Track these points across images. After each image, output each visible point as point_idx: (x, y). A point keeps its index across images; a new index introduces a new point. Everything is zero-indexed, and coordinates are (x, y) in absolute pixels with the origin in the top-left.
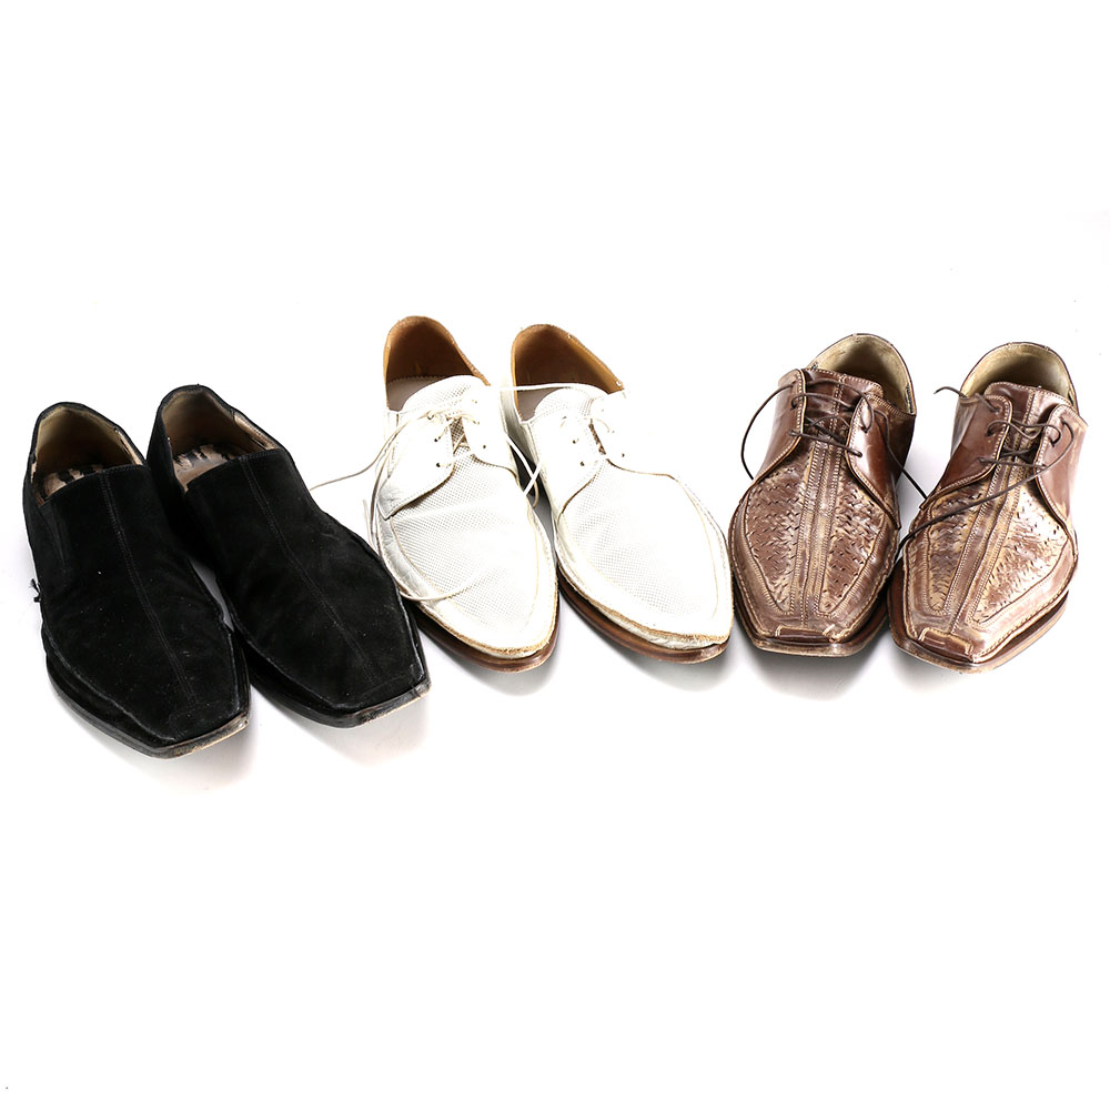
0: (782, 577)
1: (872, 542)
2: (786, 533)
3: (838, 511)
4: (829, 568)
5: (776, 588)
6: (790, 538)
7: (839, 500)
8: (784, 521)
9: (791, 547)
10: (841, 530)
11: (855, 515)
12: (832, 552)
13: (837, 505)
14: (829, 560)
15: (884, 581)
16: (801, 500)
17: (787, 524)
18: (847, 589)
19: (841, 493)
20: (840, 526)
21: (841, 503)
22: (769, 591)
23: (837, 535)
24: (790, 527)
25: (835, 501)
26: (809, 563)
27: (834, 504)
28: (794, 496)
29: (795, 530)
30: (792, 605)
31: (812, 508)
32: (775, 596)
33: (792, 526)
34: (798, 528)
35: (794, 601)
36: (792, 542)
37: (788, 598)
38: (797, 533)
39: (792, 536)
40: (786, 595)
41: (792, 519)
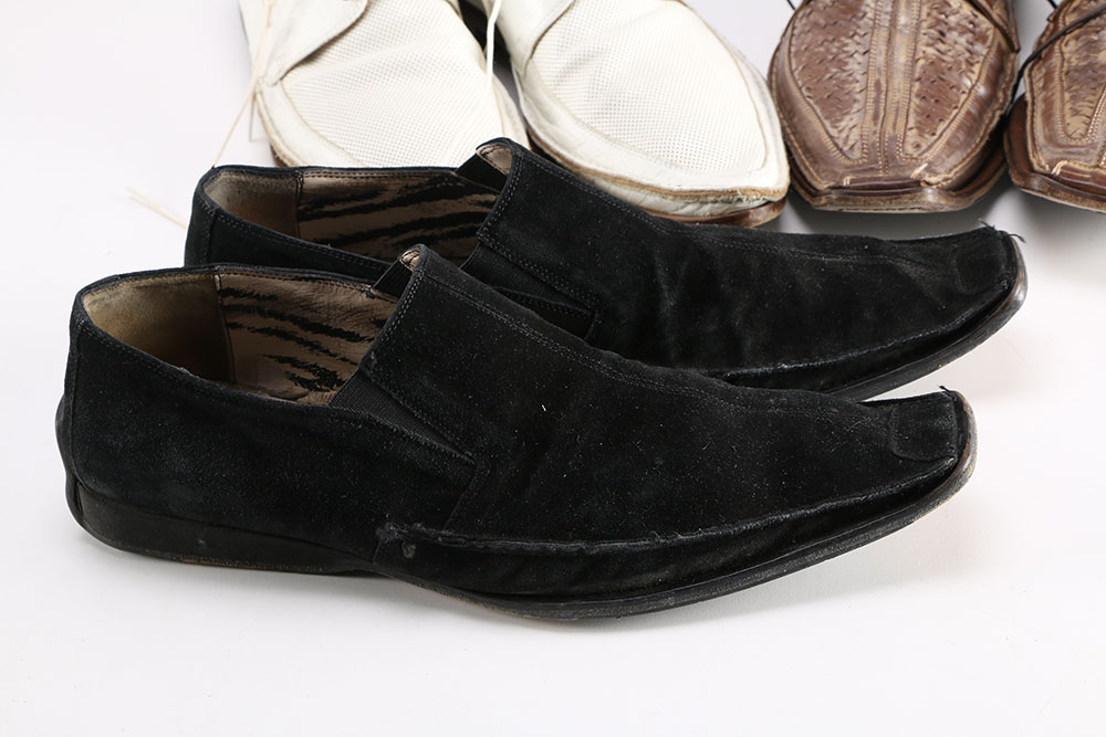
1: (977, 66)
2: (850, 60)
3: (924, 25)
4: (916, 101)
6: (856, 67)
7: (925, 9)
10: (931, 51)
11: (950, 29)
12: (919, 79)
14: (915, 89)
15: (997, 119)
17: (851, 48)
18: (943, 126)
20: (928, 45)
22: (831, 137)
23: (925, 57)
24: (856, 52)
25: (920, 11)
26: (886, 95)
27: (919, 16)
28: (859, 10)
29: (863, 55)
30: (865, 150)
31: (887, 23)
32: (840, 142)
33: (859, 50)
34: (867, 52)
35: (867, 145)
36: (860, 71)
37: (859, 142)
38: (866, 58)
39: (860, 63)
40: (855, 139)
41: (859, 41)
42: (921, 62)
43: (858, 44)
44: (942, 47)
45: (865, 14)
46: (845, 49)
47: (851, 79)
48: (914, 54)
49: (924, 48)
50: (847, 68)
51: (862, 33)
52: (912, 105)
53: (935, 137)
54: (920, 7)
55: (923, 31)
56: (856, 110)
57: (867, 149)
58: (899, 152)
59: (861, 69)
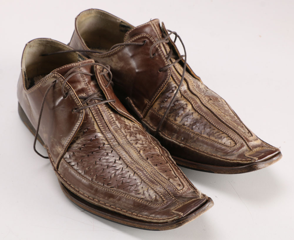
0: (140, 188)
2: (116, 165)
3: (128, 137)
5: (144, 195)
6: (121, 166)
8: (108, 159)
9: (127, 170)
10: (139, 146)
13: (125, 134)
16: (106, 143)
17: (112, 160)
19: (121, 127)
20: (136, 143)
21: (126, 132)
22: (141, 199)
25: (122, 133)
29: (120, 160)
30: (163, 197)
31: (116, 143)
32: (148, 199)
33: (116, 159)
34: (120, 158)
35: (162, 195)
36: (125, 167)
37: (157, 195)
38: (122, 161)
39: (121, 164)
40: (154, 195)
41: (112, 155)
42: (142, 152)
43: (113, 157)
44: (140, 142)
45: (104, 144)
46: (110, 161)
47: (124, 172)
48: (136, 150)
49: (137, 146)
50: (118, 168)
51: (110, 152)
52: (157, 170)
53: (177, 178)
54: (121, 131)
55: (130, 140)
56: (140, 183)
57: (163, 196)
58: (177, 191)
59: (124, 166)
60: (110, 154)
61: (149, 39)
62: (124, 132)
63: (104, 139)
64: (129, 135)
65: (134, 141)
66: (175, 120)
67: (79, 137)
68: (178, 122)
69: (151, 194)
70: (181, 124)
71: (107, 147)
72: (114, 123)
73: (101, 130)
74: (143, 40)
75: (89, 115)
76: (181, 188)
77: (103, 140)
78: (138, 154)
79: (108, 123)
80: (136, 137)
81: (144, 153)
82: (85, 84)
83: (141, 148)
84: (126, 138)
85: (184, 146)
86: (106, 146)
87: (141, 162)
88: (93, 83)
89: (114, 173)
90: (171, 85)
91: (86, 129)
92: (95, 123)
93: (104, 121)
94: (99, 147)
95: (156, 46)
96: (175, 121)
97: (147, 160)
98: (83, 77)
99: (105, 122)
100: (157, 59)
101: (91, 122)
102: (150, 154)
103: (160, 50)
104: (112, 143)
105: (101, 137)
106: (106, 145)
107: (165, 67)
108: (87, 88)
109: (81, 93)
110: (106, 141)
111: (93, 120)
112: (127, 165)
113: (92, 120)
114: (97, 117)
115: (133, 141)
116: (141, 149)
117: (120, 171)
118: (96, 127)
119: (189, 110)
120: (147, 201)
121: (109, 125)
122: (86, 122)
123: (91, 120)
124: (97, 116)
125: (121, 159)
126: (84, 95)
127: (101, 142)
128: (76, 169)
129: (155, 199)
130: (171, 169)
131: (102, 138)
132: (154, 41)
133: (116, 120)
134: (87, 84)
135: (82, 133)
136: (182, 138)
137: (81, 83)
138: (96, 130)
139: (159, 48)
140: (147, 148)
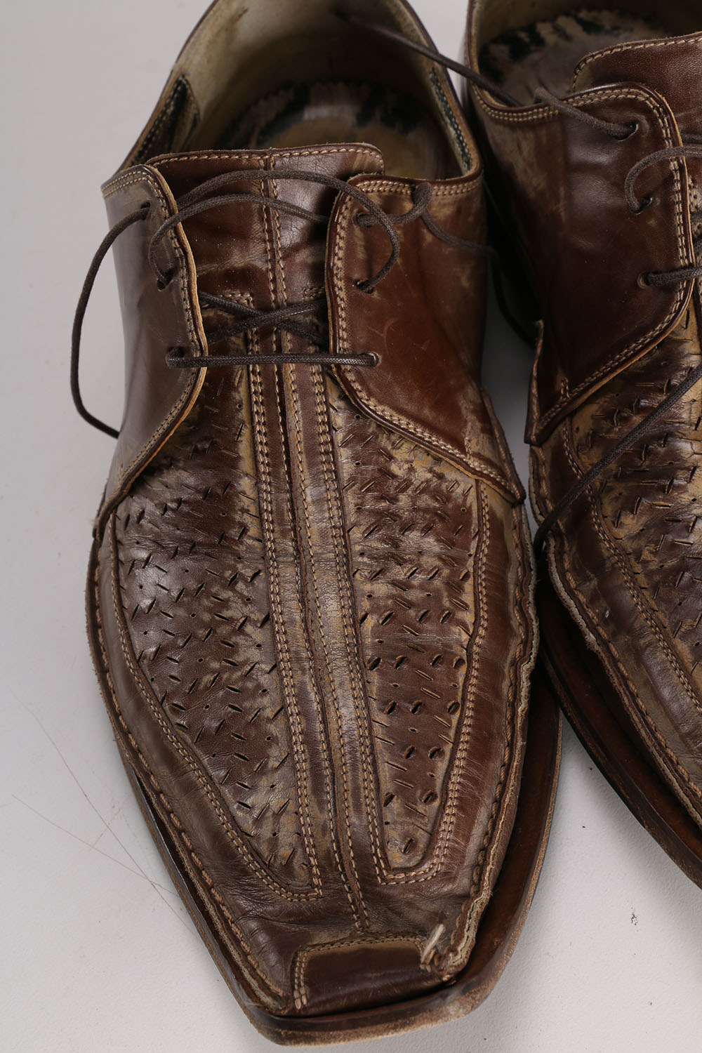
0: (264, 782)
1: (468, 586)
2: (240, 640)
3: (356, 534)
4: (381, 718)
5: (258, 822)
6: (254, 654)
7: (351, 500)
8: (225, 604)
9: (265, 680)
10: (381, 589)
11: (407, 528)
12: (375, 664)
13: (352, 518)
14: (374, 689)
15: (525, 684)
16: (253, 531)
17: (236, 611)
18: (442, 766)
19: (353, 479)
20: (374, 577)
21: (359, 509)
22: (243, 834)
23: (375, 609)
24: (247, 619)
25: (342, 508)
26: (325, 722)
27: (343, 517)
28: (230, 522)
29: (261, 626)
30: (315, 870)
31: (289, 546)
32: (264, 849)
33: (252, 616)
34: (267, 619)
35: (316, 857)
36: (263, 666)
37: (300, 851)
38: (269, 634)
39: (259, 646)
40: (290, 844)
41: (245, 593)
42: (370, 622)
43: (248, 601)
44: (400, 573)
45: (245, 530)
46: (227, 614)
47: (250, 685)
48: (354, 607)
49: (368, 587)
50: (239, 659)
51: (249, 573)
52: (377, 730)
53: (436, 803)
54: (341, 499)
55: (358, 548)
56: (277, 764)
57: (318, 866)
58: (381, 870)
59: (263, 658)
60: (240, 586)
61: (653, 121)
62: (351, 508)
63: (253, 510)
64: (363, 528)
65: (372, 557)
66: (617, 522)
67: (178, 461)
68: (621, 533)
69: (280, 835)
70: (630, 546)
71: (249, 547)
72: (326, 453)
73: (257, 469)
74: (630, 115)
75: (236, 389)
76: (409, 860)
77: (247, 511)
78: (350, 630)
79: (298, 449)
80: (395, 543)
81: (376, 632)
82: (266, 252)
83: (382, 603)
84: (344, 537)
85: (597, 648)
86: (250, 542)
87: (340, 672)
88: (312, 255)
89: (213, 672)
90: (682, 356)
91: (206, 439)
92: (246, 432)
93: (285, 433)
94: (222, 537)
95: (668, 162)
96: (613, 523)
97: (371, 669)
98: (268, 221)
99: (286, 439)
100: (652, 222)
101: (233, 418)
102: (405, 640)
103: (678, 186)
104: (273, 541)
105: (244, 499)
106: (250, 537)
107: (674, 269)
108: (265, 274)
109: (235, 288)
110: (256, 522)
111: (243, 414)
112: (276, 659)
113: (240, 416)
114: (262, 409)
115: (365, 559)
116: (379, 607)
117: (239, 674)
118: (244, 449)
119: (694, 500)
120: (256, 853)
121: (300, 458)
122: (216, 411)
123: (238, 411)
124: (262, 403)
125: (267, 626)
126: (244, 299)
127: (237, 517)
128: (121, 584)
129: (284, 862)
130: (448, 749)
131: (245, 502)
132: (667, 138)
133: (345, 444)
134: (274, 256)
135: (189, 449)
136: (606, 610)
137: (251, 245)
138: (239, 458)
139: (677, 176)
140: (412, 613)
